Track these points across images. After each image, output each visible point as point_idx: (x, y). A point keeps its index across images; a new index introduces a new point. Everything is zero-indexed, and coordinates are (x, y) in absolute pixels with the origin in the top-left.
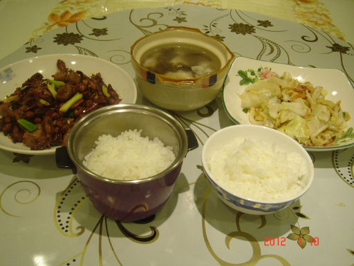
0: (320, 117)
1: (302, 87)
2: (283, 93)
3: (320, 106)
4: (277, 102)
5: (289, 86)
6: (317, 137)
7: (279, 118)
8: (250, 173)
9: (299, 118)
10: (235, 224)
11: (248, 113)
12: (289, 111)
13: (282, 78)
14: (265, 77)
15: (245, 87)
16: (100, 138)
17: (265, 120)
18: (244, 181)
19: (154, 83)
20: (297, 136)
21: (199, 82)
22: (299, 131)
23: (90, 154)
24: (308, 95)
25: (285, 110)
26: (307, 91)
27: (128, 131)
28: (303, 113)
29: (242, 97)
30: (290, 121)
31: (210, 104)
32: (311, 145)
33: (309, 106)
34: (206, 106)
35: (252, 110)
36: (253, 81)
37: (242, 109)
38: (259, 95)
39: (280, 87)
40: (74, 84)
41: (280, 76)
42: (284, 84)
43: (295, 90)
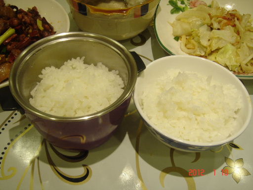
0: (248, 44)
1: (231, 15)
2: (213, 21)
3: (248, 33)
4: (207, 30)
5: (218, 14)
6: (247, 65)
7: (210, 46)
8: (185, 110)
9: (230, 46)
10: (169, 158)
11: (179, 41)
12: (219, 39)
13: (210, 7)
14: (194, 6)
15: (175, 16)
16: (43, 71)
17: (196, 48)
18: (179, 119)
19: (85, 14)
20: (228, 64)
21: (131, 12)
22: (230, 59)
23: (35, 89)
24: (237, 23)
25: (216, 38)
26: (236, 19)
27: (71, 60)
28: (233, 40)
29: (173, 25)
30: (221, 49)
31: (143, 32)
32: (241, 72)
33: (238, 33)
34: (139, 35)
35: (184, 38)
36: (183, 10)
37: (174, 37)
38: (190, 23)
39: (209, 14)
40: (9, 19)
41: (208, 4)
42: (213, 12)
43: (224, 18)
